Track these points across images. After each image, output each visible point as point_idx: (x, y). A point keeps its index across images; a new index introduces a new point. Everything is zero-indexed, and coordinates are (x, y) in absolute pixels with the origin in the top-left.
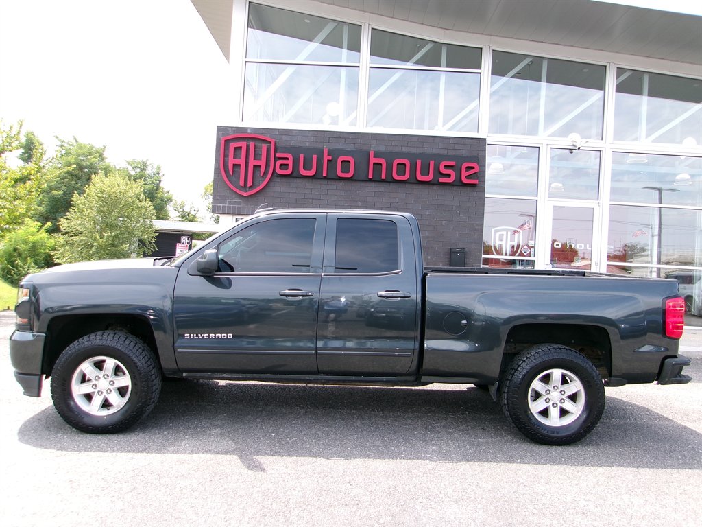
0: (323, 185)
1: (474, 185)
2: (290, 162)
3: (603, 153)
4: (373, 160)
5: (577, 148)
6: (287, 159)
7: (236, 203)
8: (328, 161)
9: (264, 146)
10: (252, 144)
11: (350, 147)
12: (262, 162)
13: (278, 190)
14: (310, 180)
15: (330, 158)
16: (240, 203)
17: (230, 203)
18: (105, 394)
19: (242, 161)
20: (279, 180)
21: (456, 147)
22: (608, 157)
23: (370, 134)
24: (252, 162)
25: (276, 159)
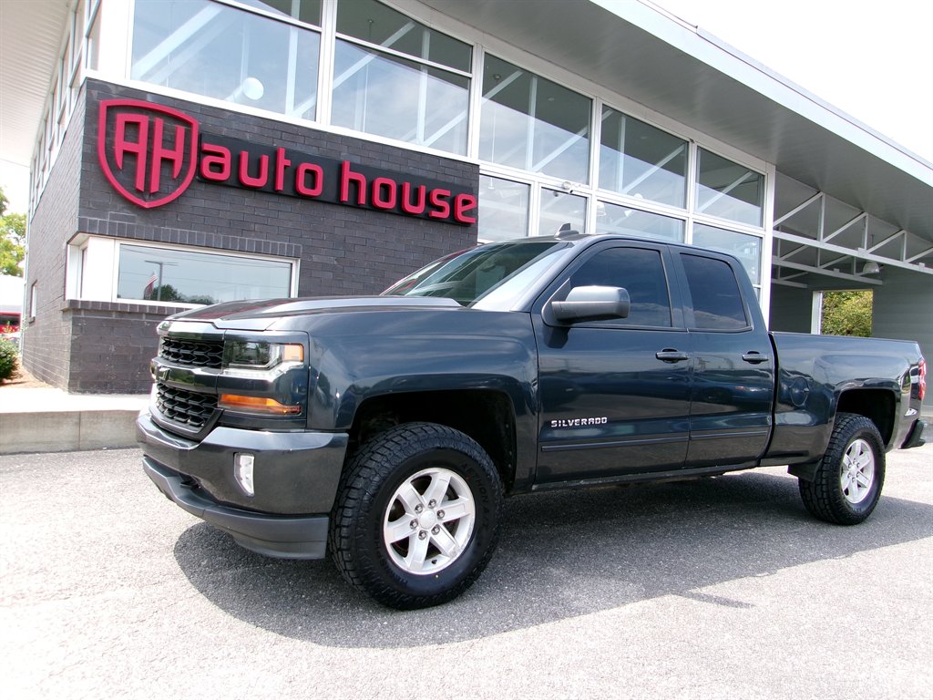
0: (271, 203)
1: (467, 225)
2: (226, 161)
3: (589, 200)
4: (348, 175)
5: (569, 191)
6: (221, 155)
7: (125, 218)
8: (286, 167)
9: (181, 129)
10: (159, 122)
11: (312, 151)
12: (177, 156)
13: (201, 203)
14: (253, 193)
15: (288, 163)
16: (132, 219)
17: (113, 217)
18: (430, 534)
19: (140, 148)
20: (202, 187)
21: (447, 171)
22: (594, 207)
23: (341, 136)
24: (159, 153)
25: (203, 153)
